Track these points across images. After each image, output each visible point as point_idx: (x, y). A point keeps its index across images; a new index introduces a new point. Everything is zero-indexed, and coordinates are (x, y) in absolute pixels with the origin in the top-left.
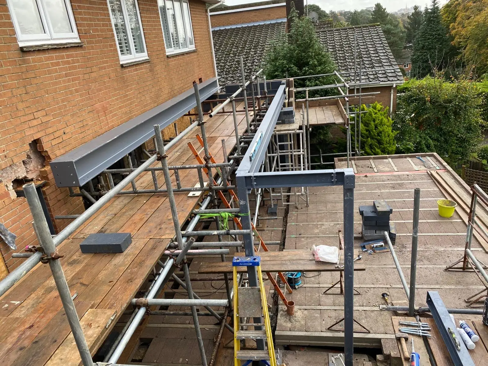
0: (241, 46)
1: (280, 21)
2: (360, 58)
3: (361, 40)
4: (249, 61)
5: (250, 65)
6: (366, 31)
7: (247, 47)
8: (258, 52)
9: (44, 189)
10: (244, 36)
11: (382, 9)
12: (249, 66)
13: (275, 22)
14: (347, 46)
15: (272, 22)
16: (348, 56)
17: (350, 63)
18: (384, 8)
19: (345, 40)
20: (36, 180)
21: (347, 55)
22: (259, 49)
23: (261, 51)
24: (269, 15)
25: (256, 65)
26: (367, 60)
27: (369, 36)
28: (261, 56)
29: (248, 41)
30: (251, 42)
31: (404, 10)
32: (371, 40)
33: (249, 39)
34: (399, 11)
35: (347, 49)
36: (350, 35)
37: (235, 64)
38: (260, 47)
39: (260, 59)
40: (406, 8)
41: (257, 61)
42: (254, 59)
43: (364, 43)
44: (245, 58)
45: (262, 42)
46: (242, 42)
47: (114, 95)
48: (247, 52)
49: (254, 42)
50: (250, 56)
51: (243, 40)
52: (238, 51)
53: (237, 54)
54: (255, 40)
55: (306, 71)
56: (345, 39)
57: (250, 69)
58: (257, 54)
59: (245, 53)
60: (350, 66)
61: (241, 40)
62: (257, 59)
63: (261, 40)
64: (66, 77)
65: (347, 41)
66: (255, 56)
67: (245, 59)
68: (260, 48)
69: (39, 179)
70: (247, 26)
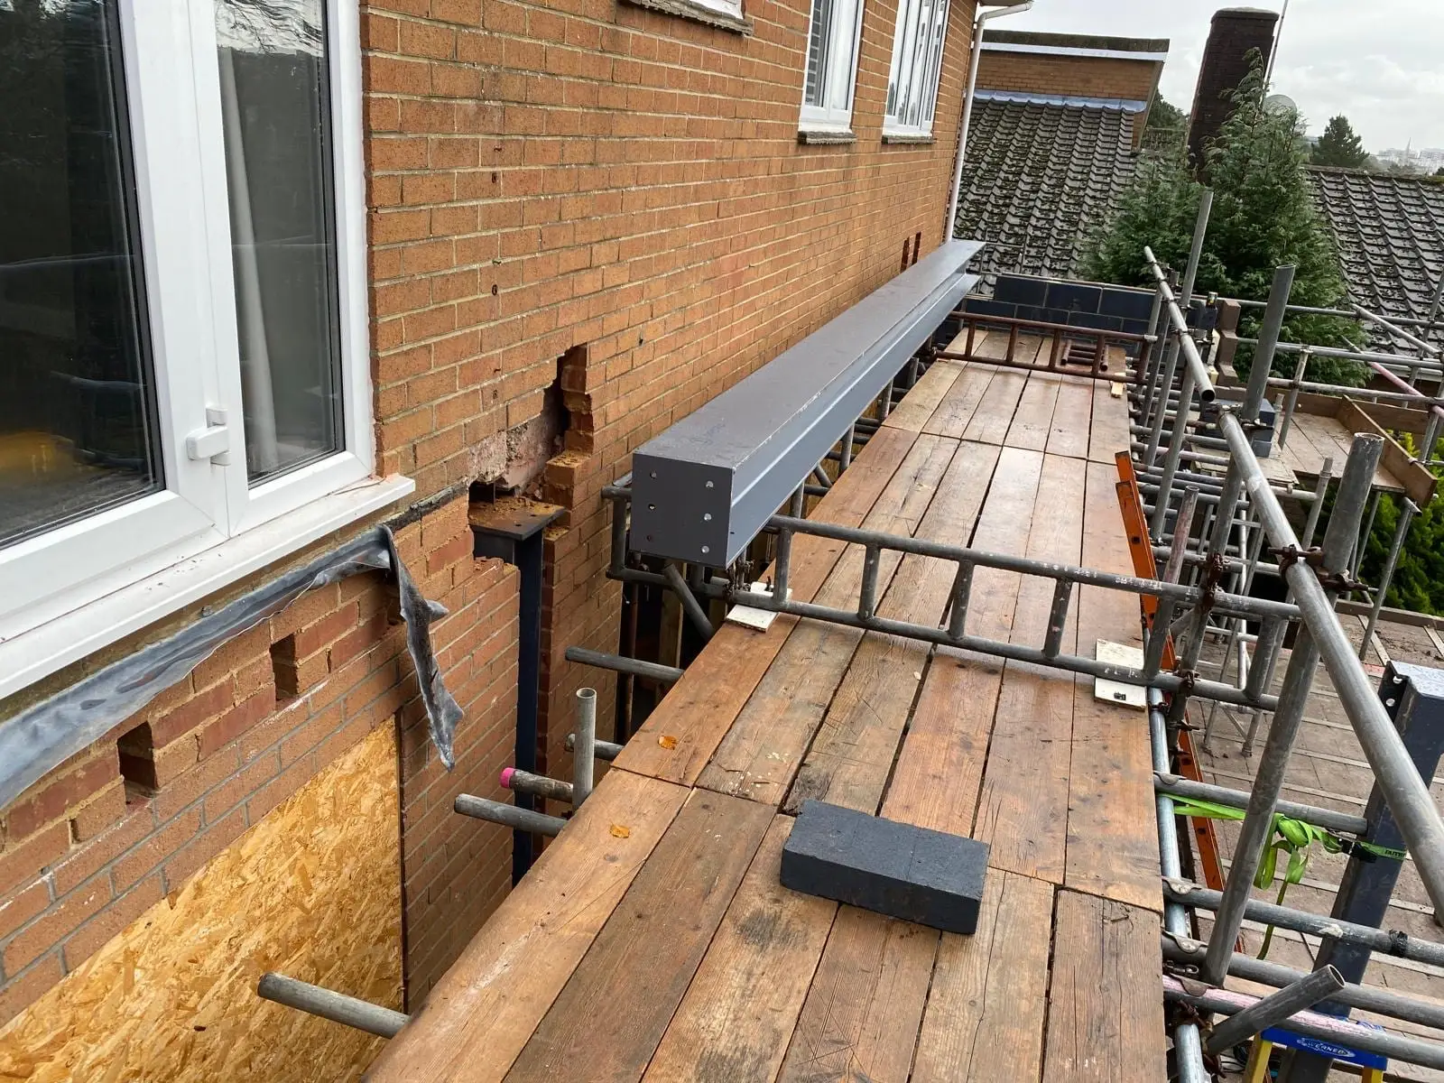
0: (987, 159)
1: (1116, 107)
2: (1388, 277)
3: (1391, 220)
4: (1013, 210)
5: (1016, 221)
6: (1407, 193)
7: (1009, 166)
8: (1044, 187)
9: (553, 537)
10: (999, 128)
11: (1351, 137)
12: (1012, 226)
13: (1100, 106)
14: (1344, 229)
15: (1089, 105)
16: (1347, 262)
17: (1356, 288)
18: (1355, 134)
19: (1336, 210)
20: (525, 494)
21: (1346, 258)
22: (1046, 179)
23: (1054, 186)
24: (1088, 81)
25: (1035, 228)
26: (1416, 288)
27: (1420, 214)
28: (1052, 202)
29: (1012, 148)
30: (1023, 153)
31: (1399, 154)
32: (1428, 229)
33: (1014, 142)
34: (1383, 154)
35: (1344, 238)
36: (1353, 195)
37: (968, 211)
38: (1049, 172)
39: (1050, 210)
40: (1408, 150)
41: (1037, 214)
42: (1032, 208)
43: (1400, 230)
44: (1001, 198)
45: (1055, 160)
46: (991, 146)
47: (762, 237)
48: (1006, 180)
49: (1031, 156)
50: (1018, 193)
51: (994, 140)
52: (980, 173)
53: (976, 181)
54: (1033, 150)
55: (1254, 285)
56: (1337, 205)
57: (1016, 234)
58: (1041, 194)
59: (999, 182)
60: (1356, 295)
61: (990, 139)
62: (1041, 210)
63: (1055, 152)
64: (689, 134)
65: (1344, 215)
66: (1033, 196)
67: (1001, 202)
68: (1050, 178)
69: (538, 493)
70: (1007, 99)
